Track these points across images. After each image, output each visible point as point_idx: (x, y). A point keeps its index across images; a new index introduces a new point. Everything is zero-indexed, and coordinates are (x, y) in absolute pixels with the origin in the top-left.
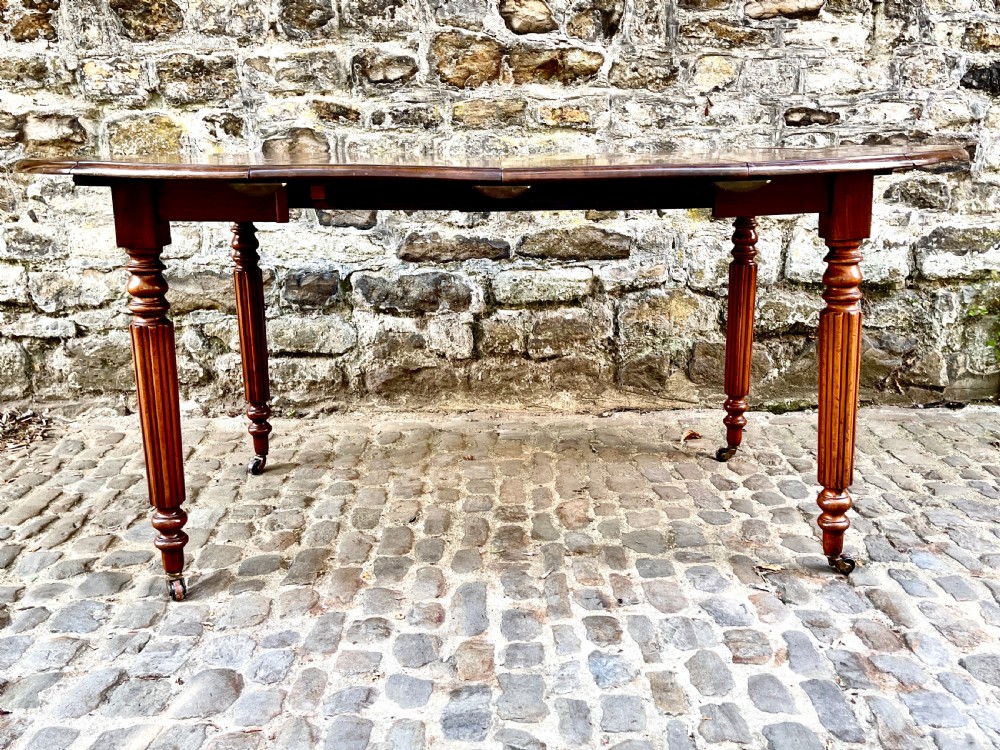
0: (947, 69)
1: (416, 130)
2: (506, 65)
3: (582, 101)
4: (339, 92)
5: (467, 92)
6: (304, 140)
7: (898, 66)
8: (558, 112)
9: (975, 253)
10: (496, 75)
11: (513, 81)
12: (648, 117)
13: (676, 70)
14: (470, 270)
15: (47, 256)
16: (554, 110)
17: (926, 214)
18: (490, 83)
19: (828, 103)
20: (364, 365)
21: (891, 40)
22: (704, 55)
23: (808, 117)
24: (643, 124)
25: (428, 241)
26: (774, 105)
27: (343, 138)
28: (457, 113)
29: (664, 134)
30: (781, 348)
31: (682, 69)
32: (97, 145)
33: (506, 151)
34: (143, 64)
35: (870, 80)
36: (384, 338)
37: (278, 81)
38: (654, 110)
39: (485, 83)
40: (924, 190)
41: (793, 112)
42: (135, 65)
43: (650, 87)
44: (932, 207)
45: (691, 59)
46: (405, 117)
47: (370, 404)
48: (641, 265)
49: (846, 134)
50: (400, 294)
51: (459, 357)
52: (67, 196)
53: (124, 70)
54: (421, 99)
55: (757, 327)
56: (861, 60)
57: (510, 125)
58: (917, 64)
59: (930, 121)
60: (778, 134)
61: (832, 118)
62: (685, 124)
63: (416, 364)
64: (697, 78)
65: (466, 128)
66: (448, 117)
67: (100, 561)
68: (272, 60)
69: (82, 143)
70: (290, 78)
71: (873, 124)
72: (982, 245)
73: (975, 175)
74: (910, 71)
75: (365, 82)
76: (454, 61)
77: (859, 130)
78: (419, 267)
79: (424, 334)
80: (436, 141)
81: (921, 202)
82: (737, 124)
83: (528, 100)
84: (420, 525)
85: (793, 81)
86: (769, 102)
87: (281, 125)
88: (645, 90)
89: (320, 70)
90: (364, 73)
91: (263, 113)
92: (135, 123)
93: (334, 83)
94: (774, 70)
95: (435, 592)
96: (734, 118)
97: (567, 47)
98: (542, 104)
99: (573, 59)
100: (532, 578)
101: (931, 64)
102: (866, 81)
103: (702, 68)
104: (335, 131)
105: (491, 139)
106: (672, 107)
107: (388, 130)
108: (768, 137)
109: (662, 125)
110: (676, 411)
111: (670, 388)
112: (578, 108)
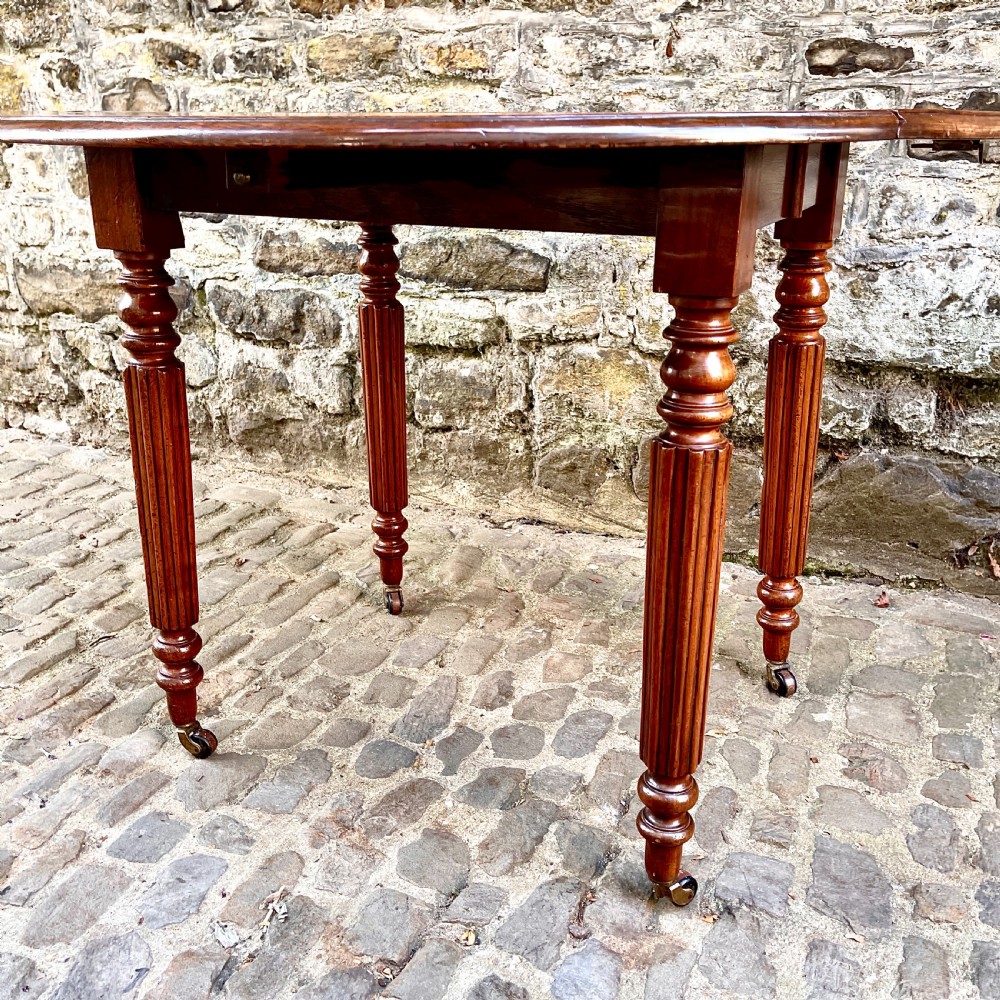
1: (265, 82)
3: (477, 35)
4: (179, 24)
5: (325, 23)
6: (143, 95)
8: (446, 53)
12: (574, 59)
14: (339, 290)
16: (440, 49)
18: (353, 7)
19: (891, 30)
20: (226, 404)
23: (851, 58)
24: (569, 72)
25: (287, 244)
26: (788, 35)
27: (185, 93)
28: (312, 56)
29: (603, 90)
36: (242, 373)
37: (110, 11)
41: (822, 48)
43: (579, 9)
46: (250, 62)
47: (233, 457)
48: (563, 305)
49: (925, 89)
50: (256, 315)
51: (330, 410)
54: (270, 35)
55: (744, 425)
57: (384, 73)
60: (794, 88)
61: (900, 59)
62: (635, 72)
63: (280, 414)
65: (325, 79)
66: (301, 61)
70: (123, 7)
71: (981, 71)
75: (204, 11)
77: (952, 83)
78: (280, 279)
79: (288, 373)
80: (291, 98)
82: (722, 72)
83: (402, 33)
86: (778, 29)
87: (118, 75)
88: (572, 13)
91: (99, 59)
93: (173, 12)
96: (714, 59)
98: (425, 39)
104: (176, 82)
105: (357, 96)
106: (615, 43)
107: (233, 81)
108: (776, 95)
109: (599, 72)
110: (609, 538)
111: (602, 502)
112: (472, 47)
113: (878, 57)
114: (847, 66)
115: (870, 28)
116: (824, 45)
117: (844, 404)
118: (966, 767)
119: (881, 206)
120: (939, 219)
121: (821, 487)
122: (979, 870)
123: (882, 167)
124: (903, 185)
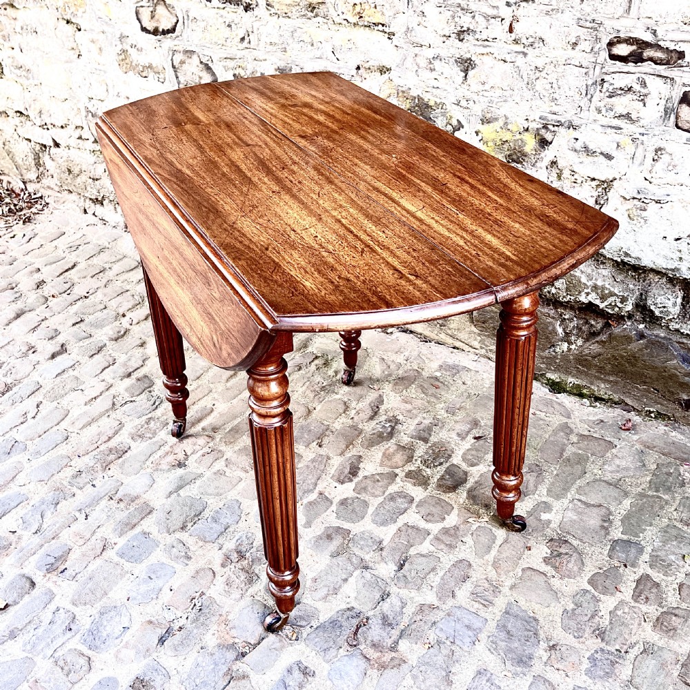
1: (239, 12)
6: (160, 10)
8: (358, 8)
12: (445, 25)
16: (354, 4)
19: (671, 36)
23: (639, 52)
24: (442, 33)
26: (595, 30)
27: (188, 11)
29: (465, 49)
30: (575, 322)
33: (313, 45)
38: (453, 17)
55: (549, 292)
57: (317, 16)
60: (598, 68)
61: (675, 57)
62: (487, 40)
65: (277, 15)
80: (256, 25)
82: (547, 49)
86: (588, 25)
96: (542, 40)
104: (181, 3)
105: (299, 30)
106: (474, 17)
108: (584, 70)
109: (462, 37)
110: (455, 351)
111: (451, 326)
112: (375, 7)
113: (659, 55)
114: (636, 58)
115: (654, 33)
116: (620, 41)
117: (616, 291)
118: (625, 566)
119: (654, 160)
121: (597, 342)
122: (599, 640)
123: (657, 133)
124: (669, 147)
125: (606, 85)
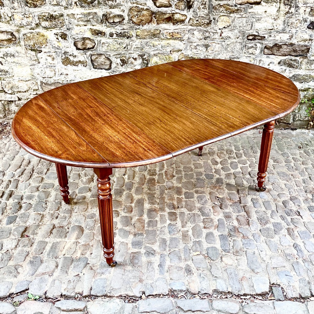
0: (303, 23)
1: (124, 39)
2: (154, 18)
3: (179, 31)
4: (98, 25)
5: (141, 27)
6: (87, 41)
7: (286, 21)
8: (171, 34)
9: (306, 83)
10: (151, 21)
11: (156, 23)
12: (201, 36)
13: (211, 21)
15: (7, 76)
16: (170, 33)
17: (291, 70)
18: (148, 24)
19: (262, 33)
21: (285, 13)
22: (221, 16)
23: (255, 38)
24: (199, 38)
26: (244, 33)
27: (100, 41)
28: (137, 34)
29: (206, 42)
31: (213, 21)
32: (20, 41)
33: (154, 46)
34: (33, 15)
35: (276, 26)
37: (78, 21)
39: (147, 24)
40: (292, 62)
42: (31, 15)
43: (202, 26)
44: (293, 68)
45: (217, 17)
46: (120, 35)
49: (267, 43)
52: (12, 57)
53: (27, 17)
54: (126, 29)
56: (274, 18)
57: (155, 38)
58: (293, 21)
59: (295, 40)
60: (244, 43)
61: (263, 38)
62: (213, 39)
64: (218, 23)
65: (140, 39)
66: (134, 35)
67: (41, 187)
68: (76, 14)
69: (15, 41)
70: (82, 21)
71: (276, 40)
72: (308, 80)
73: (308, 58)
74: (290, 23)
75: (107, 23)
76: (137, 16)
77: (271, 42)
80: (131, 43)
81: (290, 66)
82: (231, 39)
83: (161, 30)
84: (126, 176)
85: (250, 25)
86: (242, 32)
87: (80, 36)
88: (200, 27)
89: (92, 18)
90: (107, 19)
91: (74, 32)
92: (32, 35)
93: (97, 22)
94: (244, 22)
95: (130, 202)
96: (230, 37)
97: (175, 12)
98: (166, 31)
99: (177, 17)
100: (156, 198)
101: (298, 21)
102: (275, 26)
103: (220, 20)
104: (97, 39)
105: (149, 42)
106: (209, 33)
107: (115, 39)
108: (241, 44)
109: (206, 39)
112: (178, 33)
113: (259, 38)
114: (254, 39)
115: (258, 33)
116: (250, 35)
119: (259, 63)
120: (269, 65)
122: (297, 171)
123: (259, 56)
124: (263, 59)
125: (247, 47)
